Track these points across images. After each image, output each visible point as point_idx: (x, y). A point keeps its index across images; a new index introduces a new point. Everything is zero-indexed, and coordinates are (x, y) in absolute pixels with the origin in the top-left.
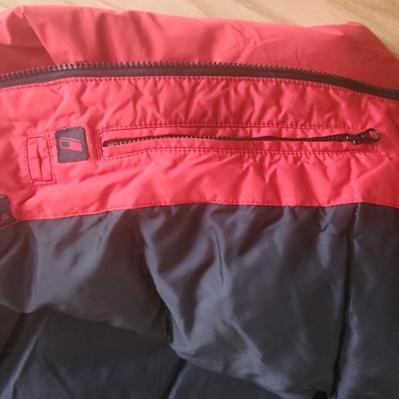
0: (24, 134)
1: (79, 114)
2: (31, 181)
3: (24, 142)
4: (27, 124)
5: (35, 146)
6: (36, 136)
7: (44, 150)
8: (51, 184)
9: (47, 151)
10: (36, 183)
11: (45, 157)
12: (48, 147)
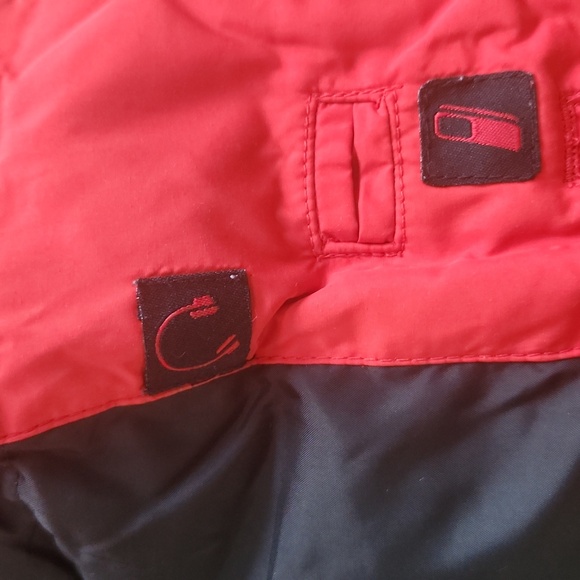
0: (309, 88)
1: (512, 33)
2: (314, 239)
3: (304, 114)
4: (322, 55)
5: (344, 126)
6: (348, 97)
7: (377, 140)
8: (382, 254)
9: (385, 146)
10: (330, 246)
11: (374, 166)
12: (390, 132)
